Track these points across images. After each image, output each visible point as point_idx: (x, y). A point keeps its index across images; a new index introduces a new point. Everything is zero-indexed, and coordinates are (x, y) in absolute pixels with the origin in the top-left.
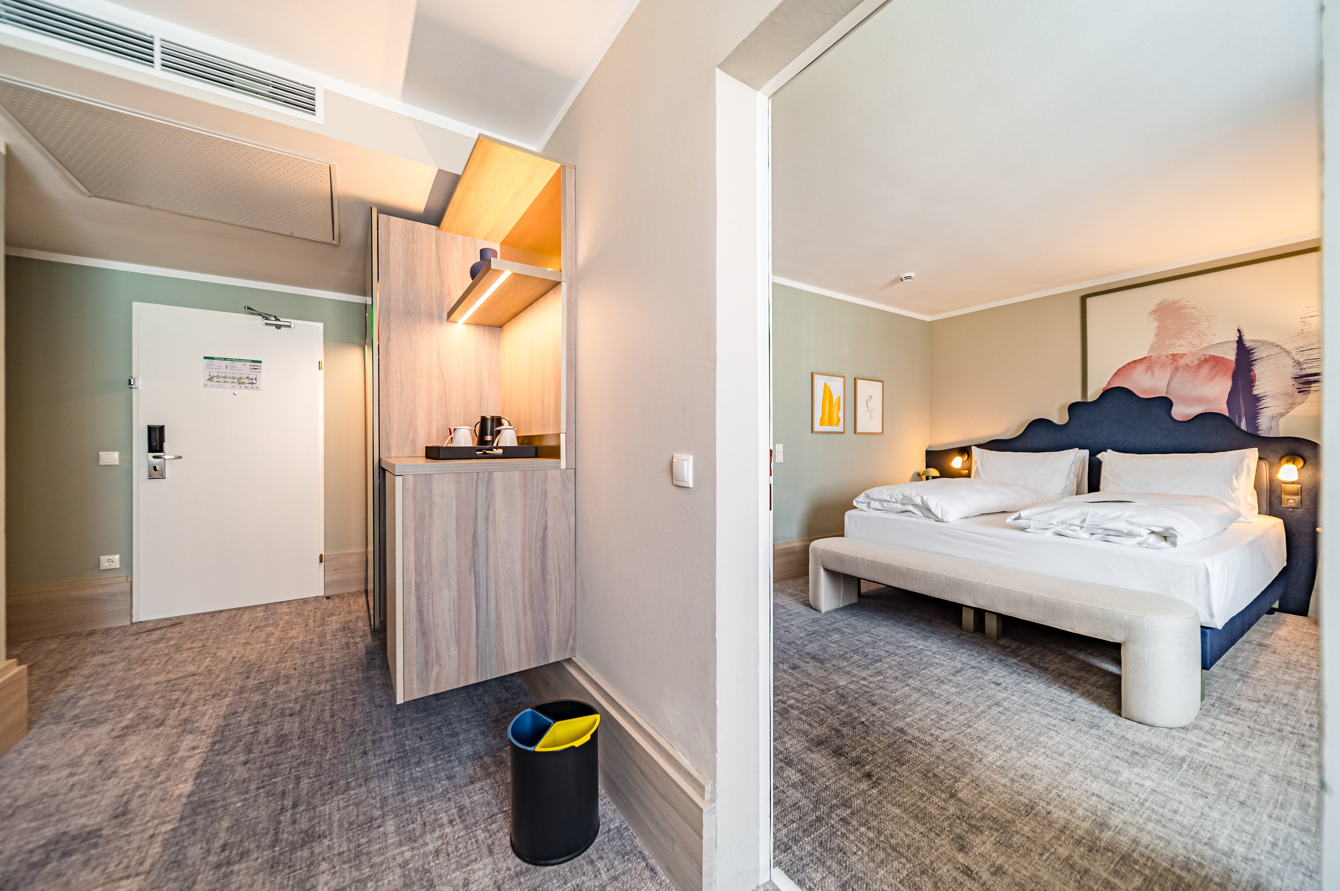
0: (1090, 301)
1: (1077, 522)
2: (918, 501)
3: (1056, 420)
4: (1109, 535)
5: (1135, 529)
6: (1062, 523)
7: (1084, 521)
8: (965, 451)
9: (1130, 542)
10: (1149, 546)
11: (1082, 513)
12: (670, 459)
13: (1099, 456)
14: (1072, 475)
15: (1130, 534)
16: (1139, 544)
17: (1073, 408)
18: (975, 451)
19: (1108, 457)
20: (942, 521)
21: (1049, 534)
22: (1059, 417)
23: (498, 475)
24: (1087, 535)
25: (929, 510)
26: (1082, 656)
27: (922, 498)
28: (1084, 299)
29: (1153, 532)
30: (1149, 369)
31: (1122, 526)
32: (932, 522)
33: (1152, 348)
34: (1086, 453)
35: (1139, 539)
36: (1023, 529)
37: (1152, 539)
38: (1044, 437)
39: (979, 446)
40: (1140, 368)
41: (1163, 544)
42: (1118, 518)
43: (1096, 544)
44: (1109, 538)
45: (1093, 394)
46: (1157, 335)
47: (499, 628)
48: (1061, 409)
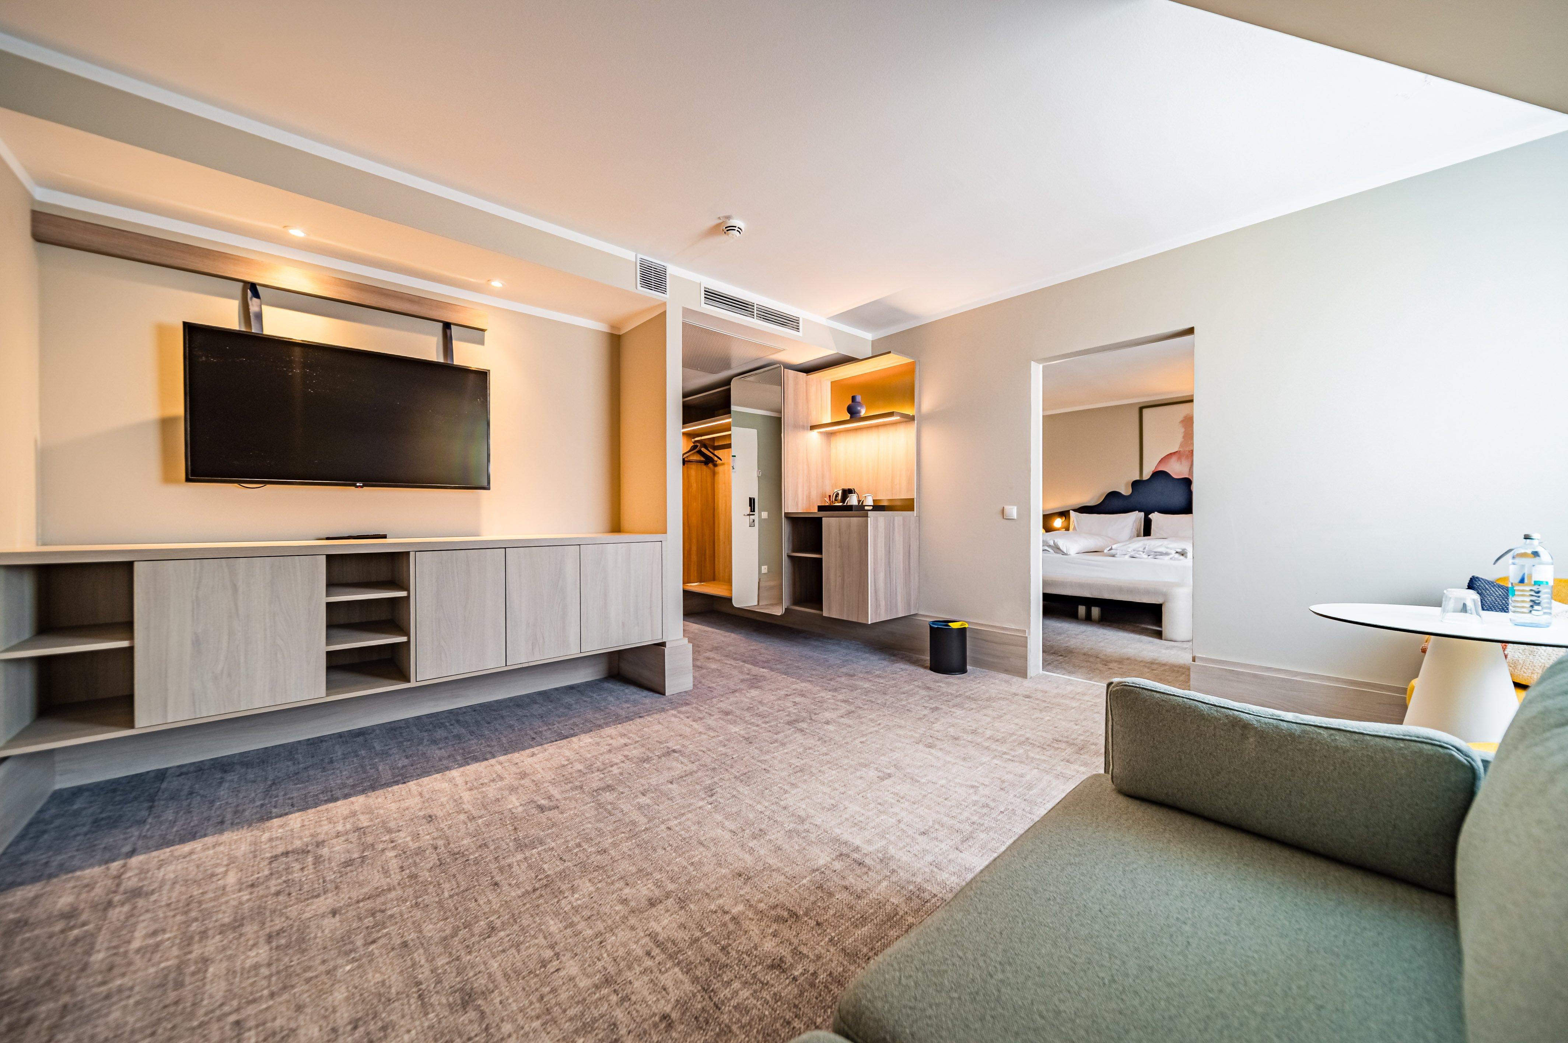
0: (1145, 411)
1: (1141, 549)
2: (1052, 543)
3: (1123, 493)
4: (1157, 554)
5: (1169, 551)
6: (1134, 550)
7: (1145, 548)
8: (1064, 514)
9: (1167, 558)
10: (1175, 559)
11: (1144, 545)
12: (1002, 508)
13: (1150, 516)
14: (1134, 530)
15: (1167, 554)
16: (1171, 559)
17: (1135, 484)
18: (1072, 513)
19: (1155, 517)
20: (1066, 554)
21: (1127, 557)
22: (1125, 490)
23: (896, 518)
24: (1146, 556)
25: (1059, 549)
26: (1143, 626)
27: (1054, 542)
28: (1141, 409)
29: (1177, 552)
30: (1179, 459)
31: (1163, 550)
32: (1060, 556)
33: (1181, 445)
34: (1142, 514)
35: (1171, 556)
36: (1113, 556)
37: (1177, 555)
38: (1116, 503)
39: (1075, 510)
40: (1174, 459)
41: (1182, 557)
42: (1161, 546)
43: (1151, 560)
44: (1157, 557)
45: (1146, 475)
46: (1184, 437)
47: (896, 594)
48: (1126, 485)
